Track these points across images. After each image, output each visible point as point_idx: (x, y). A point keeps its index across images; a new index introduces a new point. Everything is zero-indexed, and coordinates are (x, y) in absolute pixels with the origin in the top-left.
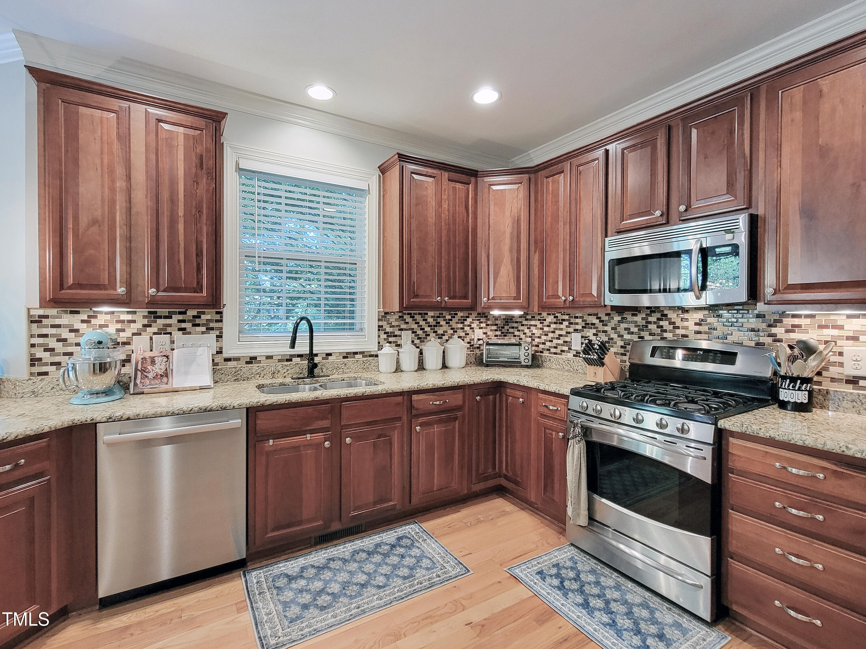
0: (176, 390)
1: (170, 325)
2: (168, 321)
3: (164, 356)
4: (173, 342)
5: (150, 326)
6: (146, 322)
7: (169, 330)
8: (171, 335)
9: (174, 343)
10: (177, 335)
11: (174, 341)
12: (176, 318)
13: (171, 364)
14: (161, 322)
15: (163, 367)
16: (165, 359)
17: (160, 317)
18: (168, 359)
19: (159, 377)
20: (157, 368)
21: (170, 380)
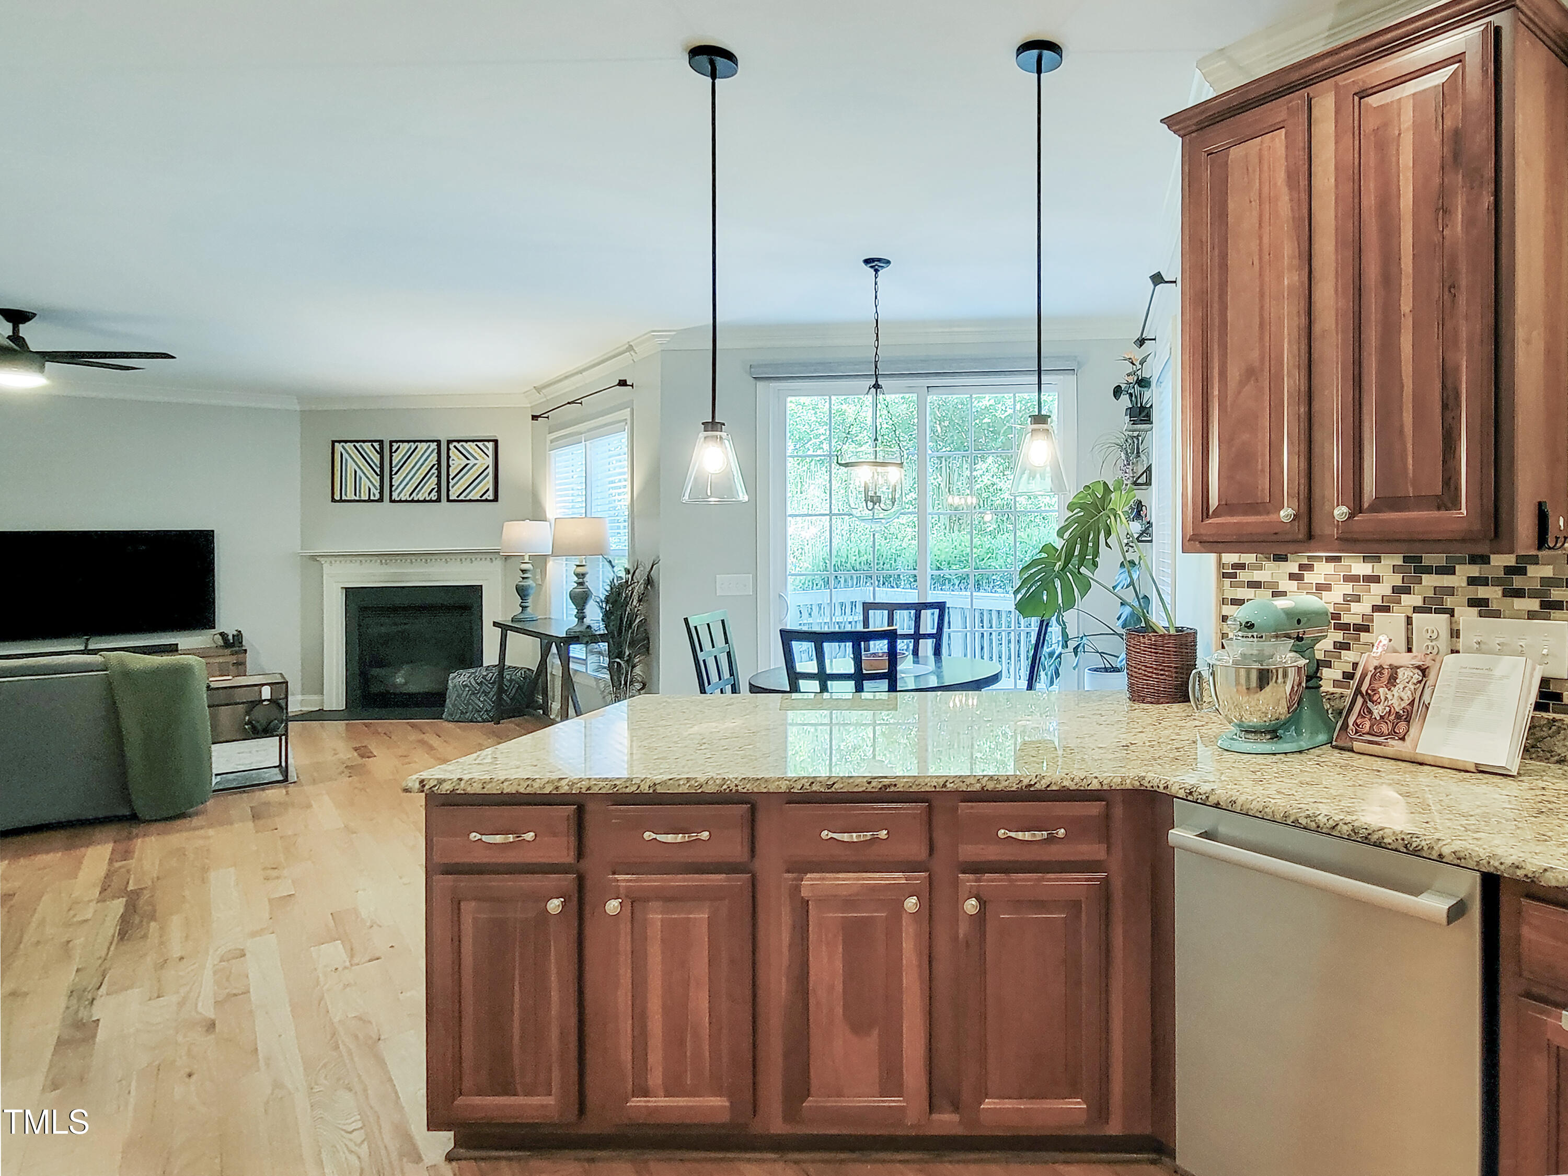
0: (1420, 760)
1: (1451, 591)
2: (1446, 581)
3: (1418, 667)
4: (1455, 634)
5: (1407, 591)
6: (1397, 580)
7: (1449, 602)
8: (1452, 616)
9: (1458, 637)
10: (1467, 616)
11: (1458, 631)
12: (1465, 571)
13: (1427, 691)
14: (1430, 581)
15: (1407, 696)
16: (1417, 676)
17: (1428, 570)
18: (1424, 676)
19: (1392, 718)
20: (1396, 695)
21: (1413, 731)
